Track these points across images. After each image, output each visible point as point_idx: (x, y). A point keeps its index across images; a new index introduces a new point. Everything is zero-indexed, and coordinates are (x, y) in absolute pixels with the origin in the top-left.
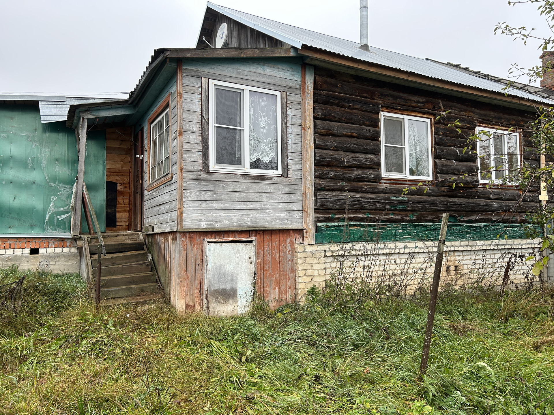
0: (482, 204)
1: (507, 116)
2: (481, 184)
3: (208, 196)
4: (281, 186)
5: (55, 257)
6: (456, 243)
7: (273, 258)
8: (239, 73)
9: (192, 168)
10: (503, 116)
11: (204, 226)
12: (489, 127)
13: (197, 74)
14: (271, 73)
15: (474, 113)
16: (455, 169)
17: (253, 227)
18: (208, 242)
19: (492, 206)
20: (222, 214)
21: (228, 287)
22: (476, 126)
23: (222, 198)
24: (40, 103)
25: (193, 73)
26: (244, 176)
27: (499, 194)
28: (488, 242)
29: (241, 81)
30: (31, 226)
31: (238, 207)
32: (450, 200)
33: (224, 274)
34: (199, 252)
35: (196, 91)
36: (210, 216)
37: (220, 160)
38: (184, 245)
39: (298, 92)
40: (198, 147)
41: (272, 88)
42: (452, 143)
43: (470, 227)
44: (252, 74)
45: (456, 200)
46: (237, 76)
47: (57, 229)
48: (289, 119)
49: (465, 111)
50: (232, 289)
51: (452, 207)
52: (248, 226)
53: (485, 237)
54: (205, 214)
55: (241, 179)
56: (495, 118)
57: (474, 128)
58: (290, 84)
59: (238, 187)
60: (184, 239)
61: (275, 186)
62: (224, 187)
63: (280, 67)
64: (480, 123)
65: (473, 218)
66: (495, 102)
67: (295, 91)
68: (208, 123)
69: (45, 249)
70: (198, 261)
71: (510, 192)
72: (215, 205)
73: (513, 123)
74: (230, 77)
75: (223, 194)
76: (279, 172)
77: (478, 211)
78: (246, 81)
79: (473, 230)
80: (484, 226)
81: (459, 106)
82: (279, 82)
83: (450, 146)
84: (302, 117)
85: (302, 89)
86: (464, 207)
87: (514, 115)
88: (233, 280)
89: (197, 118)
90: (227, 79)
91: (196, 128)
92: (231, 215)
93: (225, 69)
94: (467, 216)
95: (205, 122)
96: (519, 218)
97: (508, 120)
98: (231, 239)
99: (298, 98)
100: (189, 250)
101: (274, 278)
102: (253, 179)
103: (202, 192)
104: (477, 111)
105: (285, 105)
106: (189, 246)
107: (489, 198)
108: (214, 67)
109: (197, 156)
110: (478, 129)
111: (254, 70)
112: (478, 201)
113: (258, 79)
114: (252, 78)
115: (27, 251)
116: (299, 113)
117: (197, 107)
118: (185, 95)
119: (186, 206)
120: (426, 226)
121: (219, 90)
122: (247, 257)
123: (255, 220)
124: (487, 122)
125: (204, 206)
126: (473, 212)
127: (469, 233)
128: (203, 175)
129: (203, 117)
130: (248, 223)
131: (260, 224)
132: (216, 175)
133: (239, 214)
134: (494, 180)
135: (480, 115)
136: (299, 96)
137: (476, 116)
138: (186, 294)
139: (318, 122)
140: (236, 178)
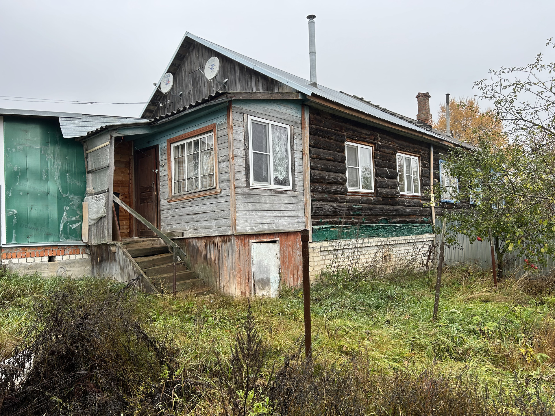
0: (401, 209)
1: (413, 145)
2: (402, 195)
3: (250, 207)
4: (292, 198)
5: (70, 263)
6: (390, 239)
7: (289, 254)
8: (265, 111)
9: (240, 185)
10: (411, 145)
11: (248, 230)
12: (403, 153)
13: (241, 111)
14: (284, 111)
15: (396, 142)
16: (386, 184)
17: (277, 230)
18: (252, 243)
19: (406, 211)
20: (259, 220)
21: (265, 278)
22: (397, 152)
23: (258, 208)
24: (60, 119)
25: (239, 111)
26: (271, 191)
27: (410, 202)
28: (406, 238)
29: (267, 117)
30: (47, 235)
31: (267, 215)
32: (384, 207)
33: (262, 267)
34: (247, 250)
35: (241, 125)
36: (252, 222)
37: (256, 179)
38: (237, 246)
39: (300, 126)
40: (243, 168)
41: (285, 122)
42: (384, 165)
43: (395, 226)
44: (273, 112)
45: (387, 207)
46: (265, 113)
47: (70, 237)
48: (295, 146)
49: (391, 141)
50: (267, 278)
51: (386, 212)
52: (274, 230)
53: (403, 234)
54: (249, 220)
55: (268, 193)
56: (407, 146)
57: (395, 154)
58: (295, 120)
59: (268, 199)
60: (237, 241)
61: (289, 198)
62: (259, 200)
63: (289, 106)
64: (399, 150)
65: (396, 220)
66: (408, 135)
67: (298, 125)
68: (248, 150)
69: (61, 256)
70: (247, 258)
71: (415, 200)
72: (255, 214)
73: (416, 150)
74: (260, 113)
75: (259, 205)
76: (290, 187)
77: (399, 215)
78: (269, 117)
79: (397, 229)
80: (403, 226)
81: (387, 137)
82: (289, 119)
83: (383, 167)
84: (302, 145)
85: (302, 123)
86: (392, 212)
87: (416, 144)
88: (268, 272)
89: (242, 146)
90: (258, 115)
91: (242, 153)
92: (264, 221)
93: (257, 107)
94: (393, 219)
95: (247, 148)
96: (420, 220)
97: (414, 148)
98: (265, 240)
100: (241, 249)
101: (290, 269)
102: (276, 193)
103: (246, 204)
104: (397, 141)
105: (292, 136)
106: (241, 246)
107: (404, 205)
108: (250, 105)
109: (243, 176)
110: (398, 154)
111: (274, 109)
112: (399, 207)
113: (277, 116)
114: (273, 115)
115: (46, 259)
116: (301, 142)
117: (242, 138)
118: (234, 128)
119: (237, 214)
120: (372, 227)
121: (254, 123)
122: (275, 254)
123: (278, 224)
124: (403, 150)
125: (248, 214)
126: (395, 216)
127: (395, 231)
128: (247, 191)
129: (245, 144)
130: (274, 228)
131: (281, 228)
132: (255, 190)
133: (269, 220)
134: (406, 193)
135: (399, 144)
136: (300, 129)
137: (397, 145)
138: (241, 284)
139: (312, 149)
140: (266, 192)
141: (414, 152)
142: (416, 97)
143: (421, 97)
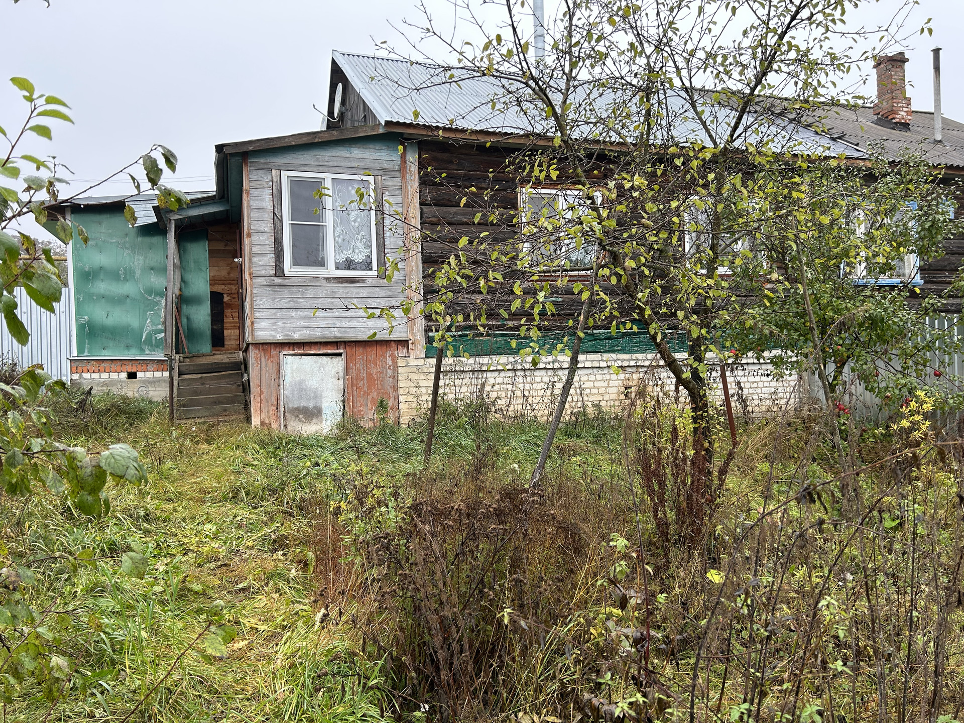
3: (283, 303)
4: (377, 289)
5: (154, 382)
7: (369, 375)
8: (318, 160)
9: (263, 272)
11: (279, 337)
13: (266, 166)
14: (360, 156)
17: (340, 338)
18: (285, 355)
20: (302, 323)
21: (311, 405)
23: (301, 305)
24: (126, 203)
25: (262, 166)
26: (328, 279)
29: (321, 169)
30: (127, 346)
31: (321, 315)
33: (306, 390)
34: (275, 365)
35: (266, 186)
36: (287, 325)
37: (296, 263)
38: (256, 358)
39: (398, 175)
40: (270, 248)
41: (362, 172)
44: (335, 159)
46: (316, 163)
47: (155, 349)
48: (386, 208)
50: (315, 407)
52: (335, 337)
54: (280, 323)
55: (325, 283)
58: (386, 166)
59: (321, 292)
60: (257, 351)
61: (370, 290)
62: (303, 293)
63: (371, 146)
67: (393, 173)
68: (281, 221)
69: (143, 373)
70: (274, 376)
72: (293, 314)
74: (306, 165)
75: (302, 300)
76: (374, 273)
78: (328, 169)
82: (372, 166)
84: (406, 204)
85: (403, 170)
88: (317, 396)
89: (268, 217)
90: (303, 168)
91: (268, 227)
92: (311, 325)
93: (300, 156)
95: (277, 220)
98: (312, 352)
99: (397, 182)
100: (263, 364)
101: (370, 397)
102: (339, 282)
103: (276, 300)
105: (379, 191)
106: (263, 359)
108: (286, 156)
109: (270, 259)
111: (338, 154)
113: (342, 164)
114: (335, 164)
115: (124, 375)
116: (399, 199)
117: (269, 205)
118: (252, 192)
119: (257, 315)
121: (294, 182)
122: (333, 372)
123: (343, 330)
125: (279, 314)
128: (277, 280)
129: (274, 214)
130: (334, 333)
131: (351, 335)
132: (294, 279)
133: (323, 323)
136: (399, 180)
138: (261, 411)
139: (425, 209)
140: (318, 282)
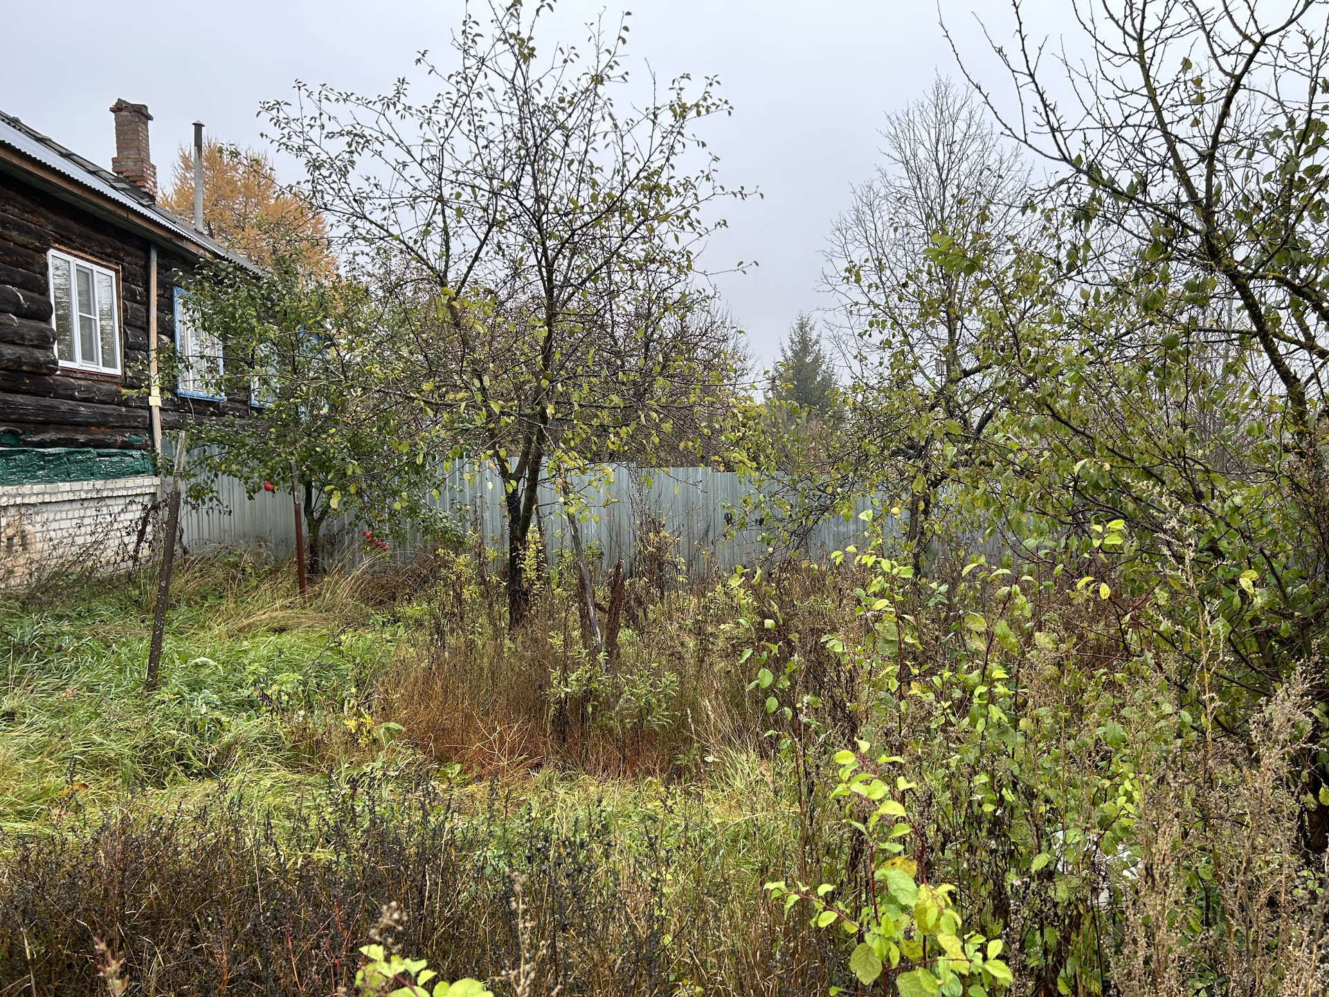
0: (63, 408)
1: (99, 237)
2: (63, 369)
6: (26, 489)
10: (93, 235)
12: (69, 253)
15: (46, 219)
16: (16, 333)
19: (77, 413)
22: (50, 247)
27: (88, 390)
28: (77, 486)
32: (9, 397)
42: (8, 276)
43: (43, 455)
45: (19, 398)
49: (31, 213)
51: (13, 414)
53: (68, 477)
56: (80, 236)
57: (45, 251)
64: (56, 242)
65: (47, 437)
66: (84, 205)
71: (105, 387)
73: (109, 250)
77: (55, 423)
79: (50, 461)
80: (67, 453)
81: (20, 198)
83: (5, 283)
86: (33, 414)
87: (109, 235)
94: (37, 433)
96: (119, 439)
97: (101, 245)
104: (50, 216)
107: (73, 398)
110: (51, 252)
112: (56, 402)
124: (68, 242)
126: (44, 425)
127: (42, 468)
134: (78, 364)
135: (57, 225)
137: (50, 227)
141: (104, 257)
142: (112, 110)
143: (124, 113)
